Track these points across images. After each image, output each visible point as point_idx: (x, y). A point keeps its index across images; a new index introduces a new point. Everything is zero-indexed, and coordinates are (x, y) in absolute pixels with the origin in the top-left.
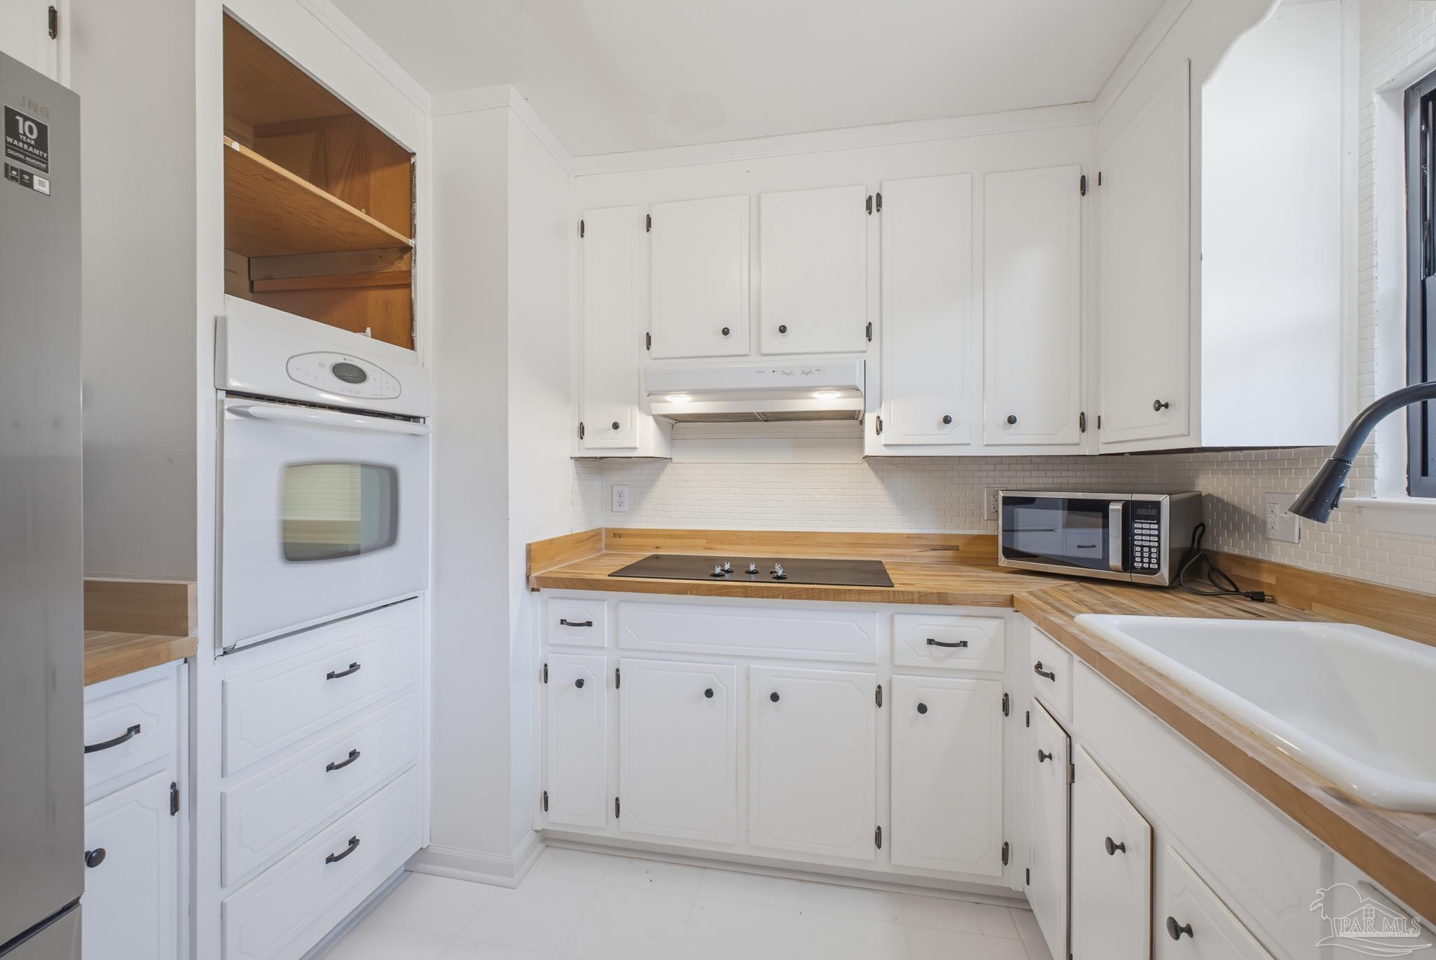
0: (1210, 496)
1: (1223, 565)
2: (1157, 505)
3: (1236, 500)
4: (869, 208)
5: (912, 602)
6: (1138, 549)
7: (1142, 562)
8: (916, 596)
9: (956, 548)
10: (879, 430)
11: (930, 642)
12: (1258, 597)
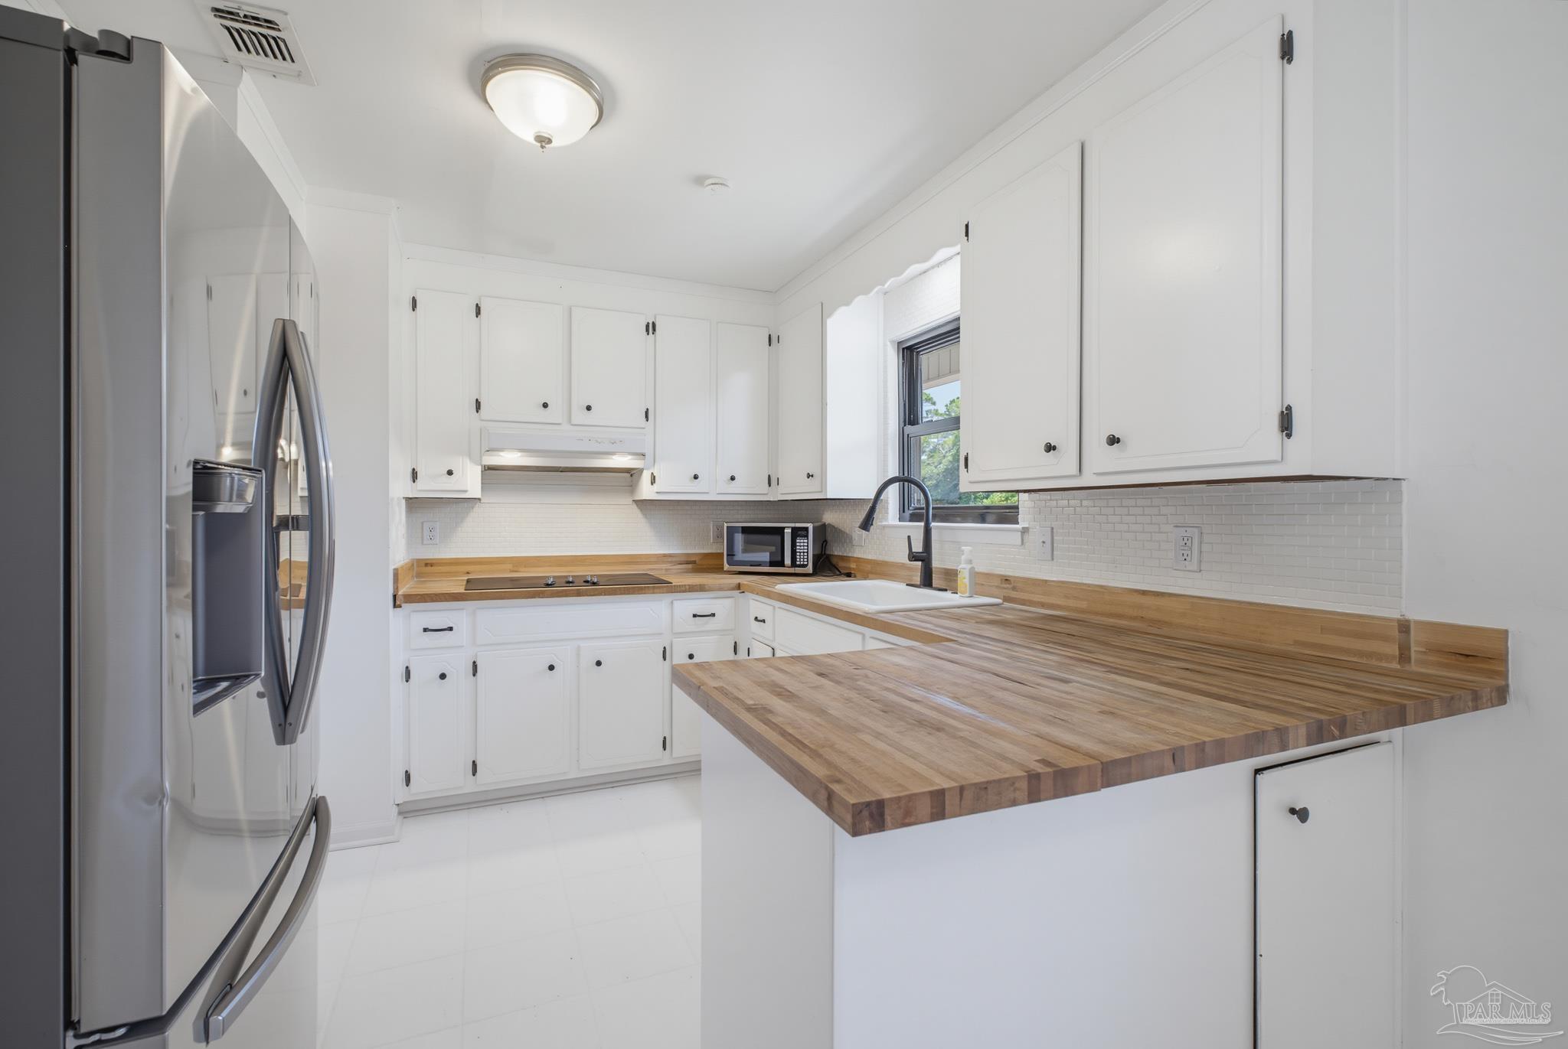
0: (829, 524)
1: (834, 561)
2: (806, 529)
3: (840, 527)
4: (647, 330)
5: (684, 592)
6: (798, 554)
7: (800, 561)
8: (687, 587)
9: (694, 562)
10: (653, 481)
11: (695, 616)
12: (849, 575)
